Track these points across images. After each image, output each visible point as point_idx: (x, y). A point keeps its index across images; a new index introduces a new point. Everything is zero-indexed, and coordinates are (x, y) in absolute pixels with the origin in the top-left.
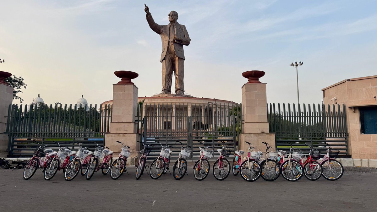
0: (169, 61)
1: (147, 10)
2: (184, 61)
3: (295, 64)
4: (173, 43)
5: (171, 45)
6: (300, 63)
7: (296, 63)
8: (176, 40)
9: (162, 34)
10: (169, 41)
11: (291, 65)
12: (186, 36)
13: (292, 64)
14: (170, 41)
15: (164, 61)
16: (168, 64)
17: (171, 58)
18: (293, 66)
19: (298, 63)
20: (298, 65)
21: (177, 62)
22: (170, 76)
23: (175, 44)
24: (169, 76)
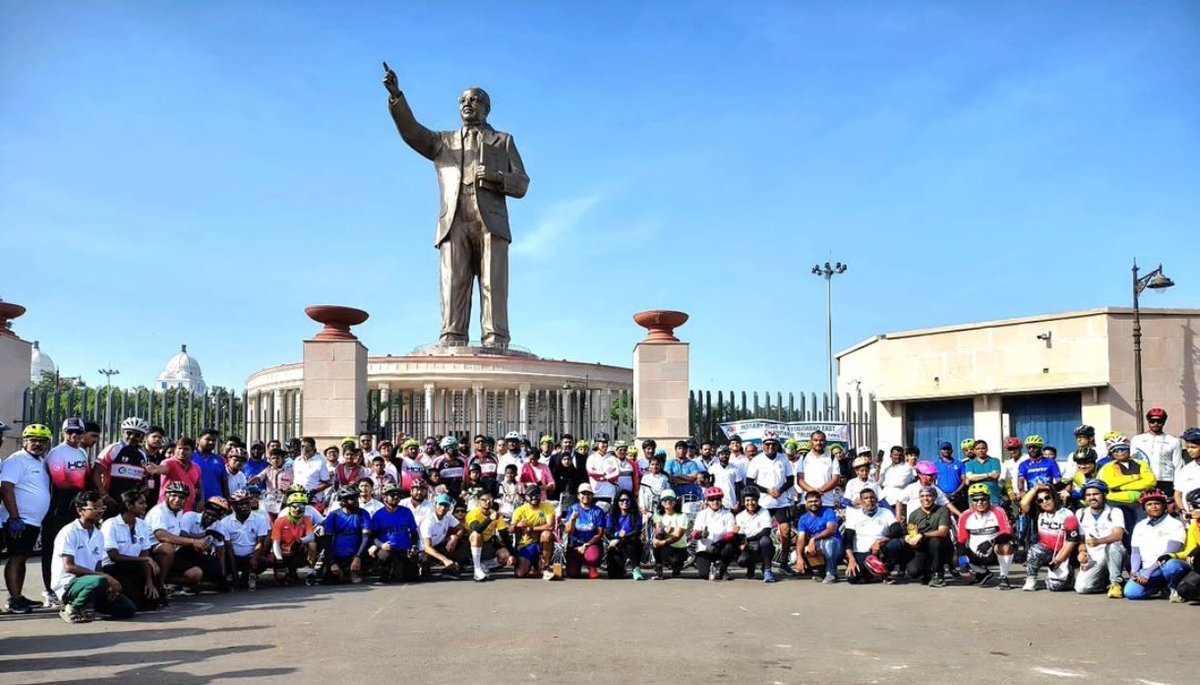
0: (463, 244)
1: (391, 82)
2: (510, 246)
3: (823, 268)
4: (473, 190)
5: (470, 195)
6: (839, 265)
7: (827, 265)
8: (483, 179)
9: (439, 161)
10: (462, 184)
11: (814, 272)
12: (514, 168)
13: (816, 270)
14: (466, 181)
15: (447, 245)
16: (458, 255)
17: (468, 237)
18: (820, 274)
19: (833, 267)
20: (831, 273)
21: (486, 248)
22: (466, 291)
23: (480, 193)
24: (463, 290)
